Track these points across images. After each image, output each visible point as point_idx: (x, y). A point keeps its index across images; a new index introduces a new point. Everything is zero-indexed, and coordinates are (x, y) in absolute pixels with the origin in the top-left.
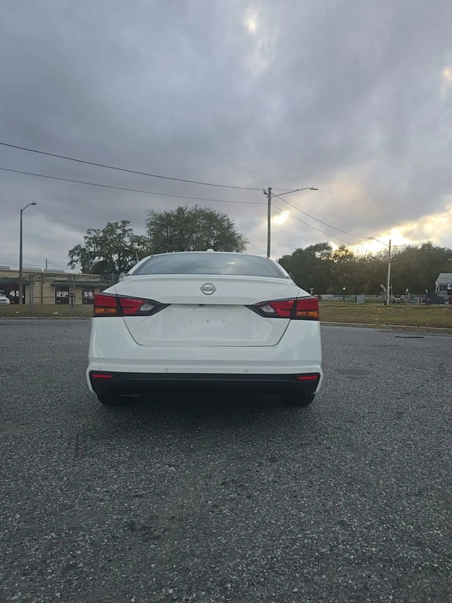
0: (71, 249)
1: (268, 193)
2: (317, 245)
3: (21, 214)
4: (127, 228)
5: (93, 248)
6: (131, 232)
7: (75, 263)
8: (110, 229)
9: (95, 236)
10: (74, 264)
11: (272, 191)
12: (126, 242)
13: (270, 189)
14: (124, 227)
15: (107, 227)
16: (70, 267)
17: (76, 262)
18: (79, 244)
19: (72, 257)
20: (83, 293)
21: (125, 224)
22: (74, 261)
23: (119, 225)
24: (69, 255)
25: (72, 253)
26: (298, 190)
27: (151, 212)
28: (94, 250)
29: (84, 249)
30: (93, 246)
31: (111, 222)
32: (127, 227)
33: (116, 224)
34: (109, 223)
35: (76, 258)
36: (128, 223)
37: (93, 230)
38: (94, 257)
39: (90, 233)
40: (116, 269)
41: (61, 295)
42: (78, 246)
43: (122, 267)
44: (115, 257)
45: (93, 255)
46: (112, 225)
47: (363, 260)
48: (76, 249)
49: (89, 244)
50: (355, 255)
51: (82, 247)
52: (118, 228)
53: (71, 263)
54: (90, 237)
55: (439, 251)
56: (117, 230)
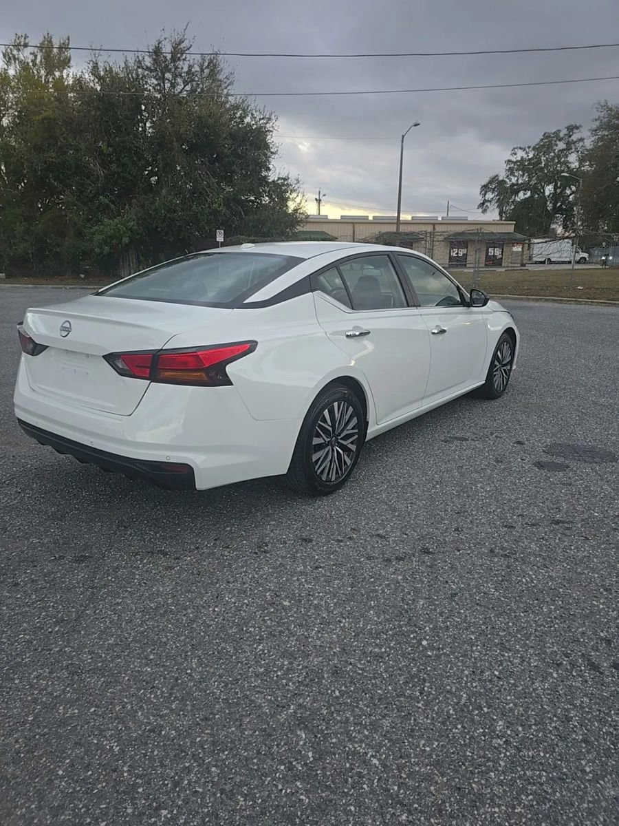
0: (484, 183)
3: (402, 142)
4: (574, 138)
5: (516, 179)
6: (581, 144)
7: (489, 204)
8: (547, 144)
9: (522, 158)
10: (487, 206)
12: (570, 163)
14: (570, 136)
15: (542, 140)
16: (480, 210)
17: (490, 201)
18: (497, 173)
19: (485, 194)
20: (488, 250)
21: (572, 130)
22: (488, 201)
23: (561, 135)
24: (481, 192)
25: (485, 189)
27: (602, 107)
28: (517, 180)
29: (503, 181)
30: (516, 174)
31: (550, 132)
32: (574, 135)
33: (557, 134)
34: (545, 134)
35: (490, 196)
36: (577, 128)
37: (521, 148)
38: (517, 192)
39: (515, 154)
40: (549, 208)
41: (457, 254)
42: (495, 177)
43: (559, 204)
44: (549, 190)
45: (515, 190)
46: (550, 137)
48: (491, 182)
49: (511, 171)
51: (501, 178)
52: (560, 140)
53: (483, 204)
54: (515, 160)
56: (558, 142)
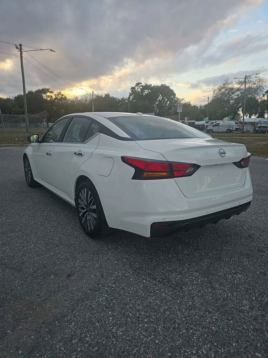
1: (19, 48)
2: (43, 89)
11: (23, 47)
13: (21, 45)
26: (41, 50)
47: (73, 102)
50: (68, 97)
55: (113, 99)
